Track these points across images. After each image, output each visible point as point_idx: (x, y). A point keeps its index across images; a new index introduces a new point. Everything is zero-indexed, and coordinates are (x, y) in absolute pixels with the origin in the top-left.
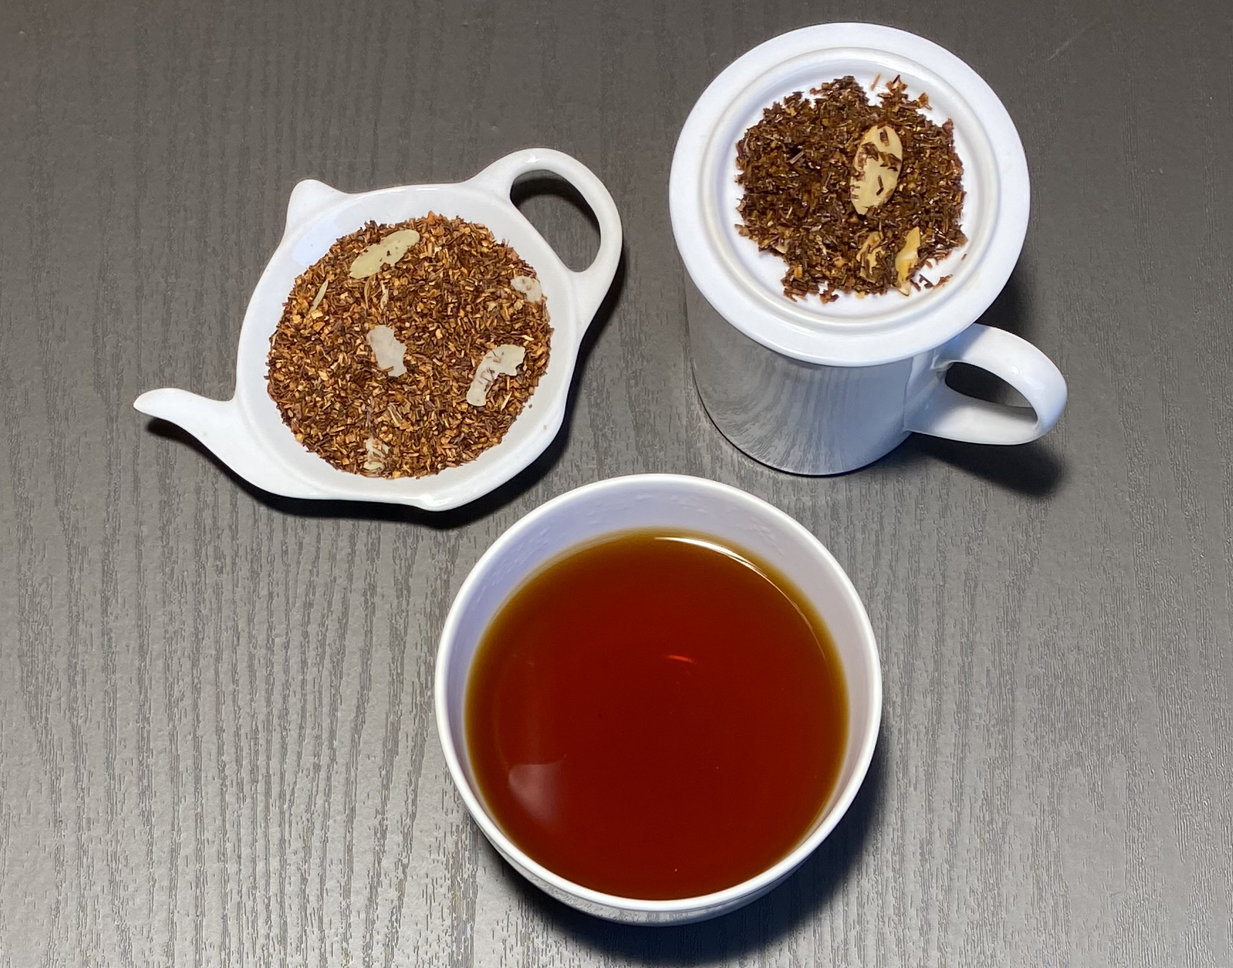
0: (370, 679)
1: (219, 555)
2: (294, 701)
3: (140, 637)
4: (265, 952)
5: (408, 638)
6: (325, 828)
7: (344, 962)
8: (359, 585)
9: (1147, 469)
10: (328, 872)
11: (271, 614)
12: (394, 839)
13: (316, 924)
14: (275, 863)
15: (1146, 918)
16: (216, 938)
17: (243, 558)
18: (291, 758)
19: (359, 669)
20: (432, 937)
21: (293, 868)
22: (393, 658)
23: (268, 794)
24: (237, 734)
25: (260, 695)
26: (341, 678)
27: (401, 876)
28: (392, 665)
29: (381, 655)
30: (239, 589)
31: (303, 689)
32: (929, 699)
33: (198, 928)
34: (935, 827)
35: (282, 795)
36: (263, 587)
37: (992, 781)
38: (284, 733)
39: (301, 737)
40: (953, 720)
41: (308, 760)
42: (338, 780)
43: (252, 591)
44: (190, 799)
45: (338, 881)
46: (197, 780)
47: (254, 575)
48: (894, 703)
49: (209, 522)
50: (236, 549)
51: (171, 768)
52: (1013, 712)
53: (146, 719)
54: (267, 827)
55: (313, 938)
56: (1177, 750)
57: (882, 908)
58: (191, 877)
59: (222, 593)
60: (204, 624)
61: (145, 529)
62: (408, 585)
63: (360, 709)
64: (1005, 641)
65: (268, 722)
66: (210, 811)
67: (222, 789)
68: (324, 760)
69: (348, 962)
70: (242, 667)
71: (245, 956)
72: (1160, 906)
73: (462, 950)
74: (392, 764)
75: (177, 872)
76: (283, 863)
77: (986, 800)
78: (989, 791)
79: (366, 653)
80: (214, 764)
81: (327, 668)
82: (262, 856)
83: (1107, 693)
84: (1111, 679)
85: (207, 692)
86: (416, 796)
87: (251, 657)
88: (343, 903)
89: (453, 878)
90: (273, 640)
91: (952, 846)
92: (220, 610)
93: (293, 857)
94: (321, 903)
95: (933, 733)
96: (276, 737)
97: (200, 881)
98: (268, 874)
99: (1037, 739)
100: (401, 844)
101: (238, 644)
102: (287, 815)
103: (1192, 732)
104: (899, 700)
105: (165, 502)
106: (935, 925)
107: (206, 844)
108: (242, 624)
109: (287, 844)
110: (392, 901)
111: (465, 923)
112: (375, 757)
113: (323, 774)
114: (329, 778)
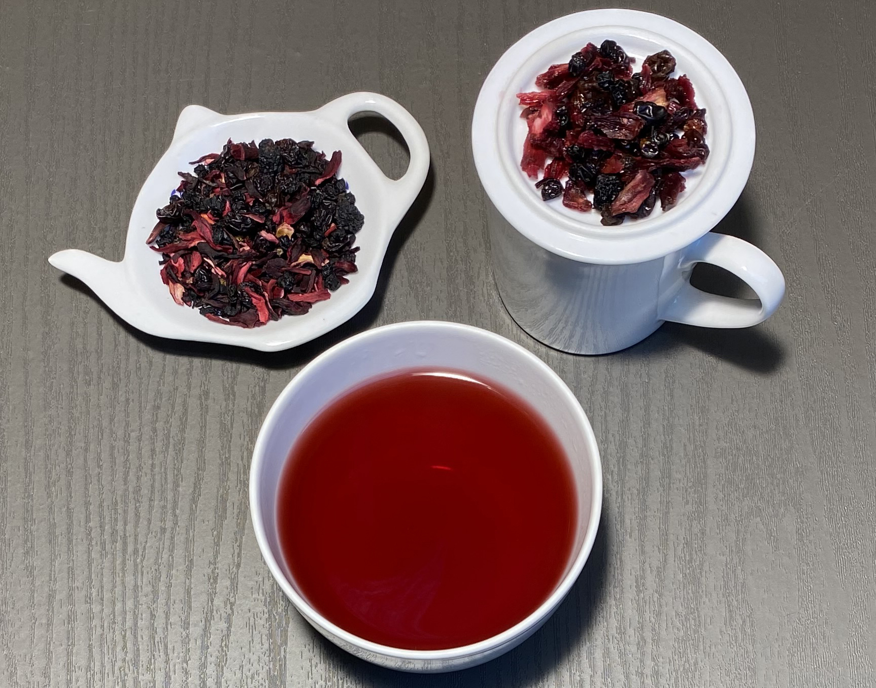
0: (204, 463)
1: (87, 372)
2: (144, 479)
3: (27, 434)
4: (122, 672)
5: (234, 430)
6: (169, 576)
7: (184, 679)
8: (196, 391)
9: (804, 291)
10: (172, 610)
11: (127, 415)
12: (224, 583)
13: (162, 648)
14: (130, 604)
15: (816, 632)
16: (83, 662)
17: (106, 374)
18: (143, 523)
19: (196, 455)
20: (254, 658)
21: (144, 606)
22: (222, 446)
23: (124, 550)
24: (101, 506)
25: (119, 475)
26: (182, 462)
27: (230, 612)
28: (221, 451)
29: (213, 444)
30: (102, 397)
31: (152, 471)
32: (639, 468)
33: (69, 654)
34: (647, 566)
35: (136, 551)
36: (121, 395)
37: (690, 530)
38: (137, 505)
39: (151, 507)
40: (659, 484)
41: (156, 525)
42: (180, 539)
43: (113, 397)
44: (64, 556)
45: (180, 617)
46: (70, 541)
47: (115, 386)
48: (613, 471)
49: (80, 346)
50: (100, 367)
51: (49, 533)
52: (705, 476)
53: (30, 496)
54: (124, 575)
55: (160, 662)
56: (835, 503)
57: (607, 628)
58: (64, 616)
59: (90, 400)
60: (76, 424)
61: (31, 354)
62: (233, 391)
63: (197, 485)
64: (697, 423)
65: (125, 495)
66: (79, 565)
67: (89, 548)
68: (169, 524)
69: (187, 678)
70: (105, 456)
71: (106, 675)
72: (826, 623)
73: (278, 668)
74: (222, 526)
75: (53, 612)
76: (137, 605)
77: (686, 544)
78: (688, 538)
79: (201, 443)
80: (83, 530)
81: (171, 455)
82: (120, 599)
83: (778, 461)
84: (781, 450)
85: (78, 475)
86: (240, 550)
87: (112, 448)
88: (184, 633)
89: (270, 612)
90: (129, 434)
91: (661, 581)
92: (88, 413)
93: (145, 599)
94: (166, 633)
95: (643, 492)
96: (131, 507)
97: (71, 618)
98: (124, 612)
99: (725, 496)
100: (229, 587)
101: (103, 438)
102: (140, 566)
103: (846, 488)
104: (616, 469)
105: (47, 333)
106: (649, 640)
107: (76, 590)
108: (105, 423)
109: (140, 589)
110: (222, 631)
111: (280, 647)
112: (208, 521)
113: (168, 535)
114: (172, 538)
